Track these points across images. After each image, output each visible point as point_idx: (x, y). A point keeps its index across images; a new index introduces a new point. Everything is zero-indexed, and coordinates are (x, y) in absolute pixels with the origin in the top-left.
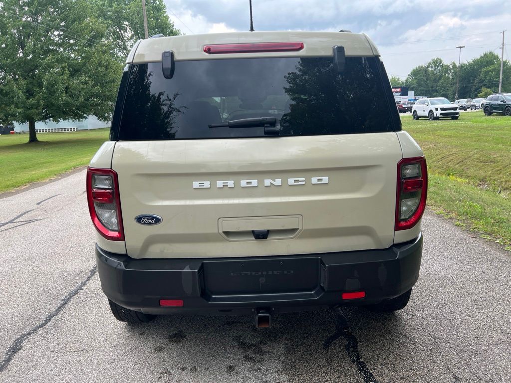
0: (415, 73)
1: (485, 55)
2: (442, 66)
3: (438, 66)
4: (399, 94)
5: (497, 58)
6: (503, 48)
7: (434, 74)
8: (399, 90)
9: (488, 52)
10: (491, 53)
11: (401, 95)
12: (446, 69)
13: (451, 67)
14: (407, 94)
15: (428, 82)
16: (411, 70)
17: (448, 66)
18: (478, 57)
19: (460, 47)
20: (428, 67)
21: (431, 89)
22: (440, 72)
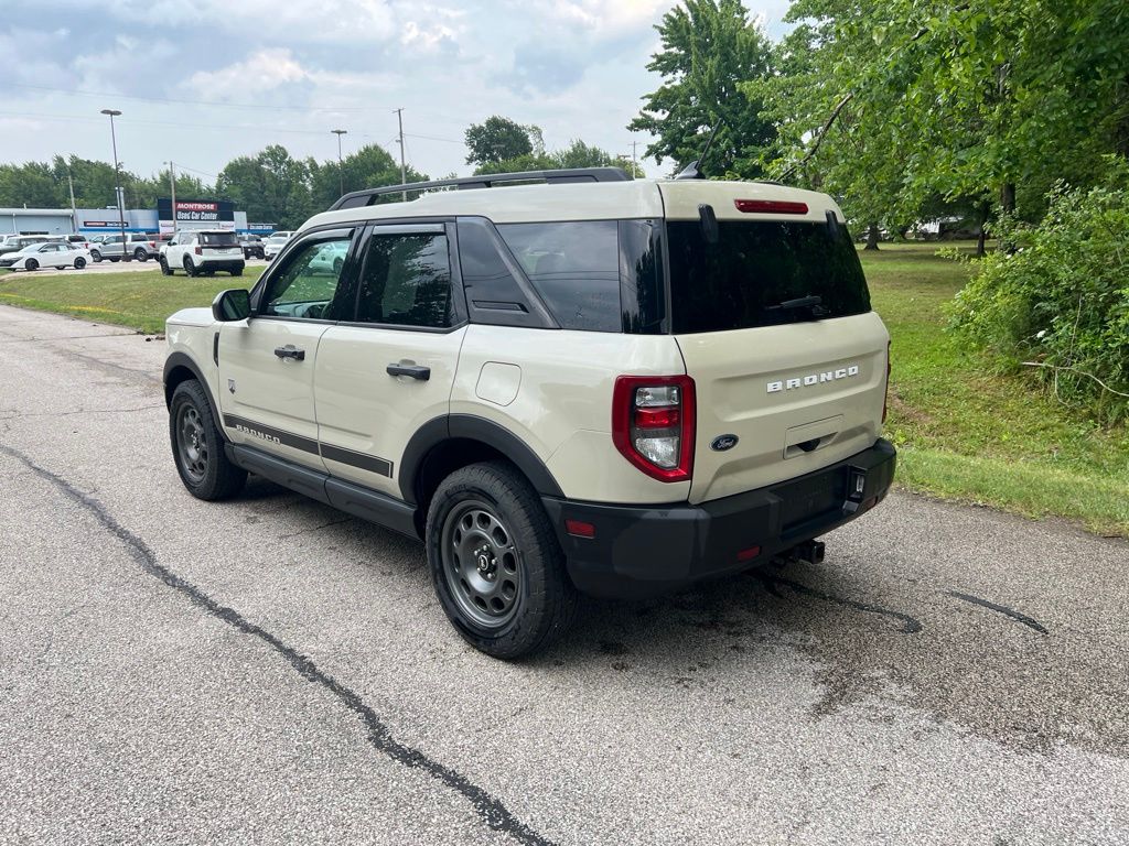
0: (236, 171)
1: (367, 149)
2: (289, 164)
3: (281, 163)
4: (214, 216)
5: (387, 157)
6: (401, 141)
7: (275, 178)
8: (212, 207)
9: (371, 145)
10: (376, 147)
11: (217, 220)
12: (297, 170)
13: (307, 166)
14: (231, 218)
15: (266, 193)
16: (225, 165)
17: (300, 164)
18: (355, 154)
19: (339, 132)
20: (261, 161)
21: (273, 209)
22: (285, 176)
